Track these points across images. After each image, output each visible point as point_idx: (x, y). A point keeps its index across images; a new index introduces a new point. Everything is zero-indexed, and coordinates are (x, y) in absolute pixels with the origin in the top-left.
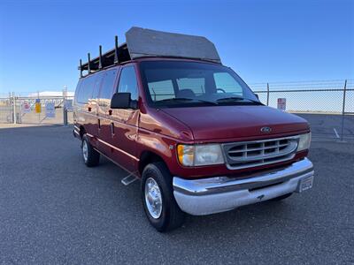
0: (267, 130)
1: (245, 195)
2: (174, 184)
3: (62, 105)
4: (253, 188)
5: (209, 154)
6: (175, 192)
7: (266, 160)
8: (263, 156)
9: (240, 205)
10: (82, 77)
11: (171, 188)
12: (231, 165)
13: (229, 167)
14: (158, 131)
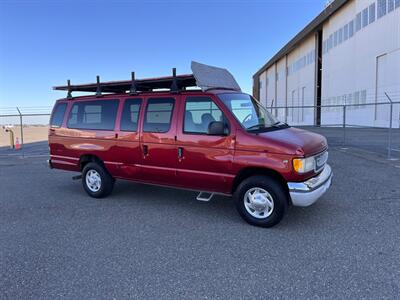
2: (290, 188)
13: (315, 171)
14: (266, 151)
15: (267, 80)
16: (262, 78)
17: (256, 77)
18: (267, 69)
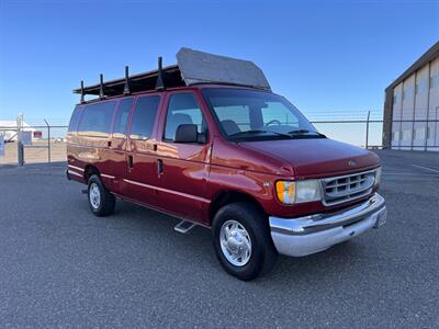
0: (353, 164)
1: (340, 232)
2: (271, 225)
3: (15, 139)
4: (347, 224)
5: (307, 191)
6: (272, 233)
7: (351, 196)
8: (349, 191)
9: (334, 243)
10: (84, 103)
11: (268, 229)
12: (327, 202)
13: (325, 204)
14: (244, 168)
15: (403, 93)
16: (397, 92)
17: (390, 91)
18: (404, 80)
